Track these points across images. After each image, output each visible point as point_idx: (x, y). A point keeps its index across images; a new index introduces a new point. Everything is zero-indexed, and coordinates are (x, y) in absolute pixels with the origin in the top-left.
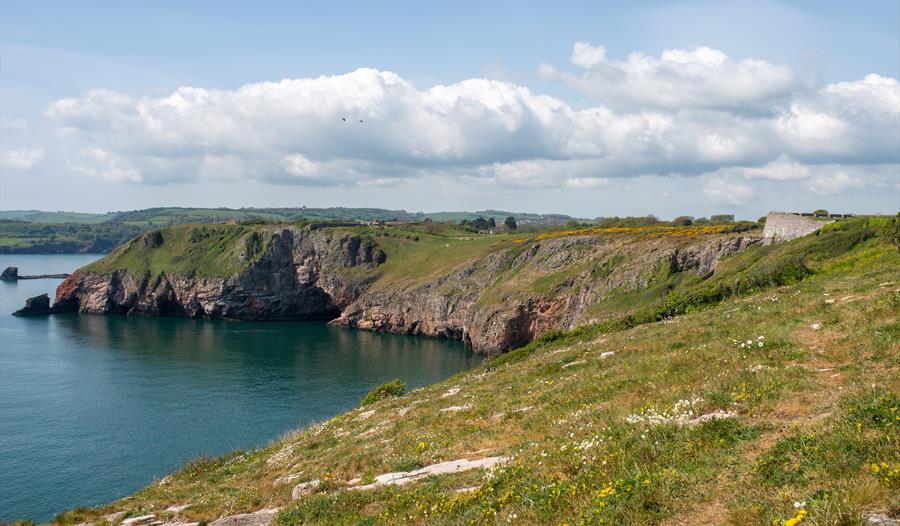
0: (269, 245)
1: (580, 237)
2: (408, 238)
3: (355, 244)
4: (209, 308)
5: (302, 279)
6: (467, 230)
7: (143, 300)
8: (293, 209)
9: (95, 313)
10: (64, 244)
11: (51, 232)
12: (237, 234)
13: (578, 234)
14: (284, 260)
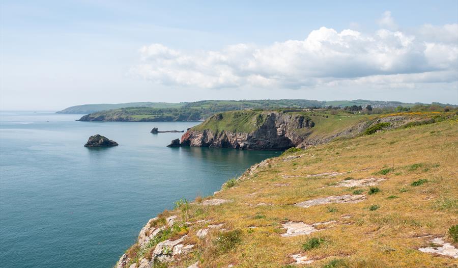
0: (266, 119)
1: (397, 117)
2: (323, 116)
3: (302, 119)
4: (242, 145)
5: (279, 133)
6: (349, 112)
7: (216, 141)
8: (264, 100)
9: (197, 146)
10: (167, 117)
11: (162, 112)
12: (252, 115)
13: (397, 115)
14: (272, 126)
